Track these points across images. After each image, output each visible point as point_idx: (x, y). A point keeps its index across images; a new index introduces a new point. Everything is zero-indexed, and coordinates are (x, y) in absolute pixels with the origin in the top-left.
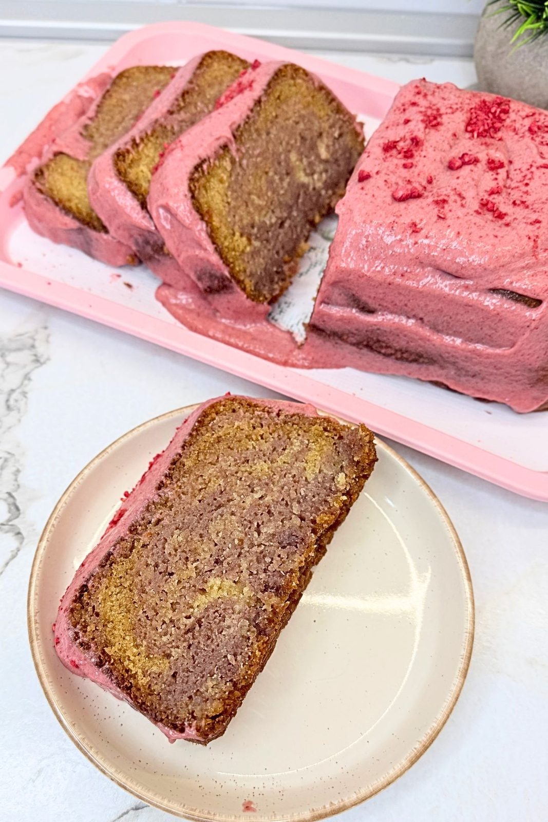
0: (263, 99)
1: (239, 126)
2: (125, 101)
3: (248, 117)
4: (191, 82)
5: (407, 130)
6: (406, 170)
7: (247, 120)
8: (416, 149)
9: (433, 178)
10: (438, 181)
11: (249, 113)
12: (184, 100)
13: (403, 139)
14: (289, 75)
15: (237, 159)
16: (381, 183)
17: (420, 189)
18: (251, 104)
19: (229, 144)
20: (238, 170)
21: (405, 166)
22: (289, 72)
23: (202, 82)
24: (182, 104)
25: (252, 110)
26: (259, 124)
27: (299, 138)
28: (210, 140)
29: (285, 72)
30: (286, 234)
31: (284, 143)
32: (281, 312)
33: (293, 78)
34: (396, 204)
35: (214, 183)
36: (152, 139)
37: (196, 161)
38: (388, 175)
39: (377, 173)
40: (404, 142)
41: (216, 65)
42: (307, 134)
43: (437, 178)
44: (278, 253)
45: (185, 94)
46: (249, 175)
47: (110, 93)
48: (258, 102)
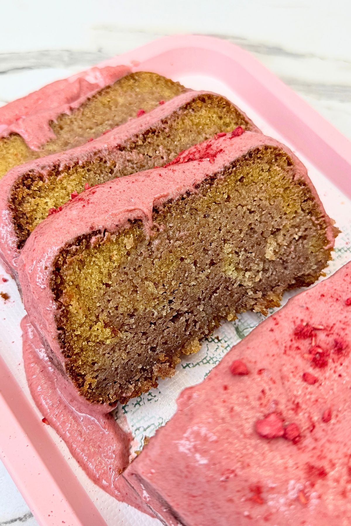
0: (219, 176)
1: (170, 201)
2: (116, 104)
3: (188, 193)
4: (164, 122)
5: (341, 317)
6: (305, 384)
7: (185, 196)
8: (335, 357)
9: (334, 413)
10: (339, 422)
11: (192, 188)
12: (145, 139)
13: (328, 330)
14: (266, 159)
15: (148, 238)
16: (256, 391)
17: (305, 426)
18: (200, 178)
19: (144, 220)
20: (143, 249)
21: (305, 377)
22: (268, 156)
23: (178, 125)
24: (140, 143)
25: (197, 187)
26: (198, 204)
27: (245, 229)
28: (122, 207)
29: (262, 154)
30: (176, 330)
31: (223, 230)
32: (138, 403)
33: (270, 163)
34: (255, 441)
35: (99, 259)
36: (80, 170)
37: (86, 230)
38: (274, 382)
39: (260, 372)
40: (328, 335)
41: (203, 112)
42: (259, 228)
43: (340, 415)
44: (153, 349)
45: (151, 131)
46: (156, 258)
47: (109, 90)
48: (211, 179)
